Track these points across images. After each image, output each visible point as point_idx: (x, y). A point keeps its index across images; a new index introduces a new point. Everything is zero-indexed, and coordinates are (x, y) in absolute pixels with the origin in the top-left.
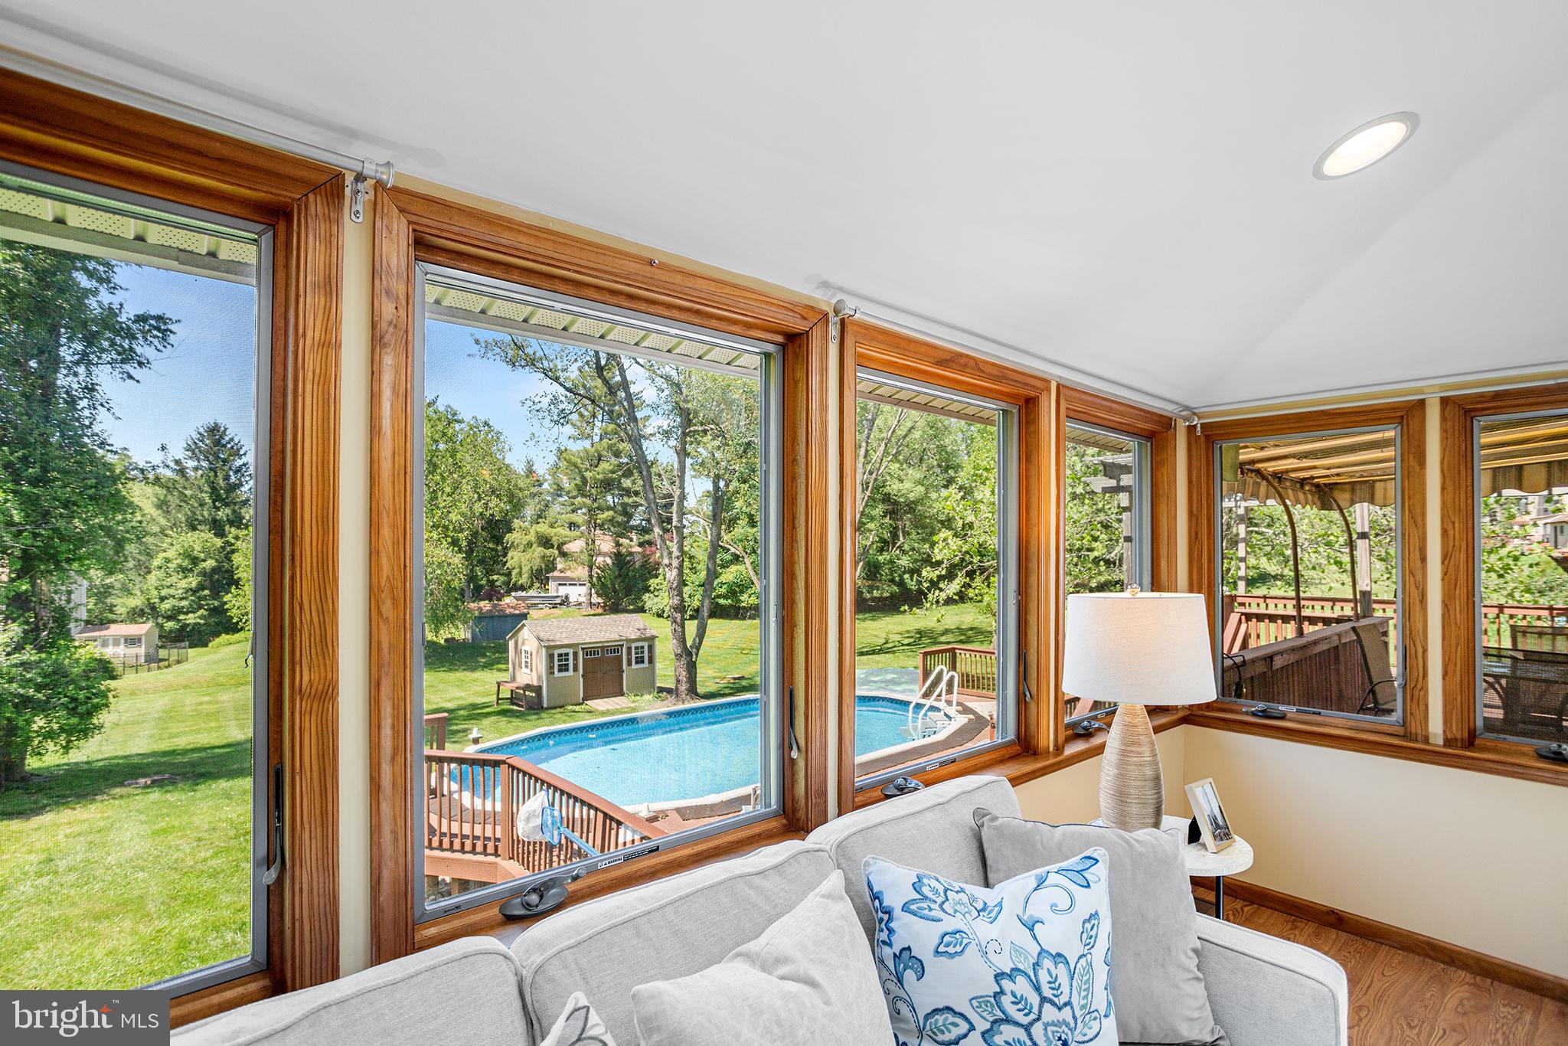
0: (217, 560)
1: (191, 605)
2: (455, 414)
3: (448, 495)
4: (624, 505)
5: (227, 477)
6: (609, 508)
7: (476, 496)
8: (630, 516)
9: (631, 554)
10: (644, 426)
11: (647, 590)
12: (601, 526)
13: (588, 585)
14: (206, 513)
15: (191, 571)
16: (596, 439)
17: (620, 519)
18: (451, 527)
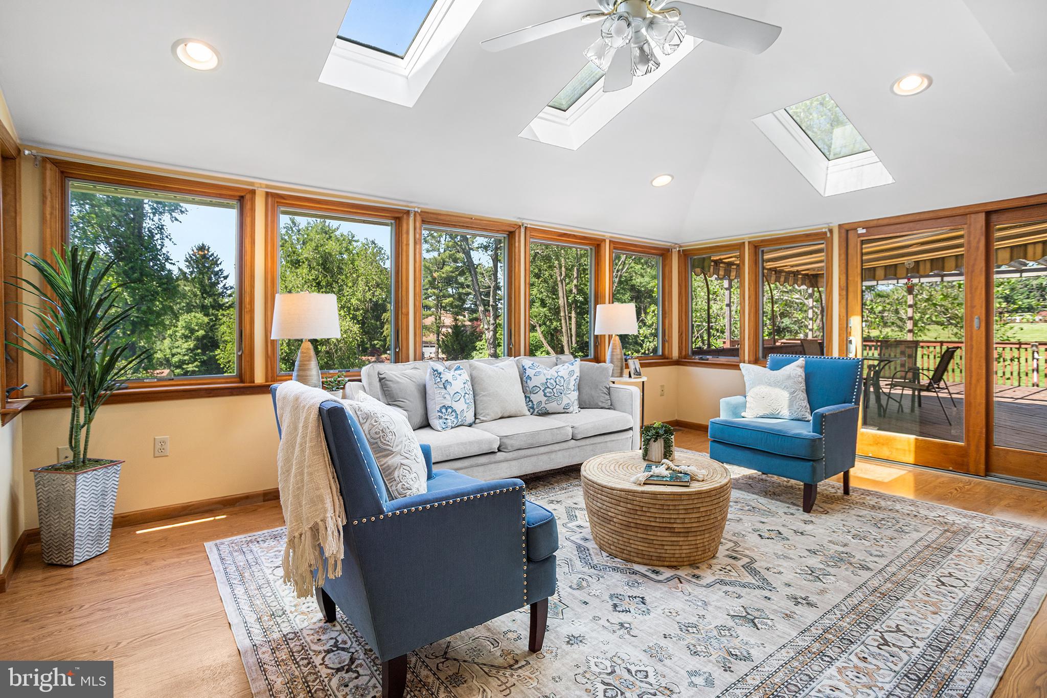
0: (205, 331)
1: (190, 359)
2: (354, 237)
3: (350, 288)
4: (460, 294)
5: (210, 278)
6: (450, 296)
7: (367, 288)
8: (464, 302)
9: (464, 326)
10: (473, 242)
11: (474, 349)
12: (444, 308)
13: (436, 346)
14: (198, 301)
15: (190, 337)
16: (442, 251)
17: (457, 303)
18: (352, 308)
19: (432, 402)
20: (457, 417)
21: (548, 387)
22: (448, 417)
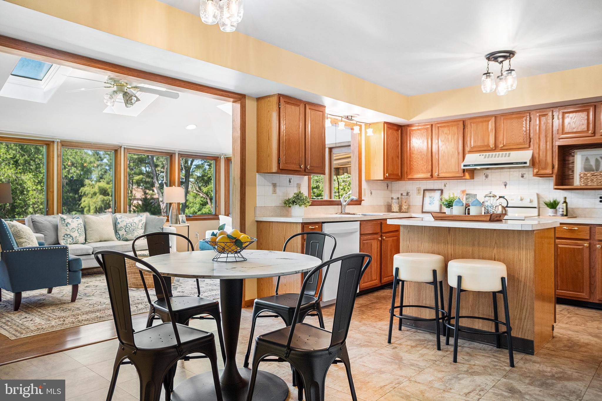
12: (136, 184)
19: (60, 232)
20: (73, 239)
21: (127, 227)
22: (68, 239)
